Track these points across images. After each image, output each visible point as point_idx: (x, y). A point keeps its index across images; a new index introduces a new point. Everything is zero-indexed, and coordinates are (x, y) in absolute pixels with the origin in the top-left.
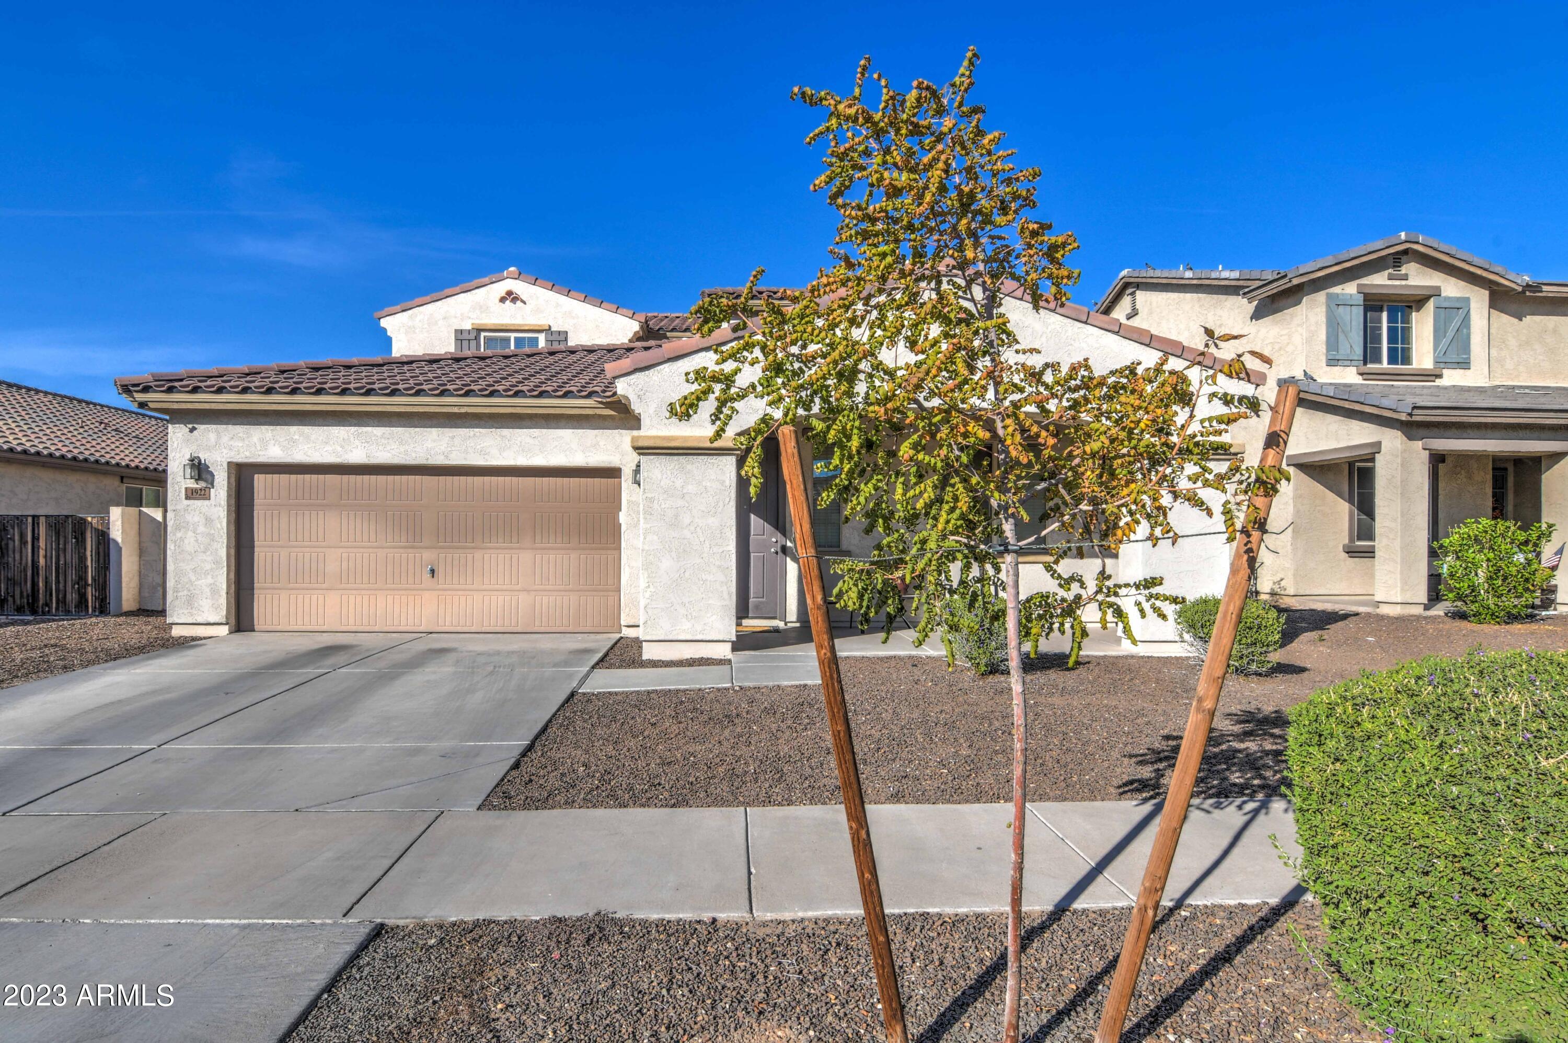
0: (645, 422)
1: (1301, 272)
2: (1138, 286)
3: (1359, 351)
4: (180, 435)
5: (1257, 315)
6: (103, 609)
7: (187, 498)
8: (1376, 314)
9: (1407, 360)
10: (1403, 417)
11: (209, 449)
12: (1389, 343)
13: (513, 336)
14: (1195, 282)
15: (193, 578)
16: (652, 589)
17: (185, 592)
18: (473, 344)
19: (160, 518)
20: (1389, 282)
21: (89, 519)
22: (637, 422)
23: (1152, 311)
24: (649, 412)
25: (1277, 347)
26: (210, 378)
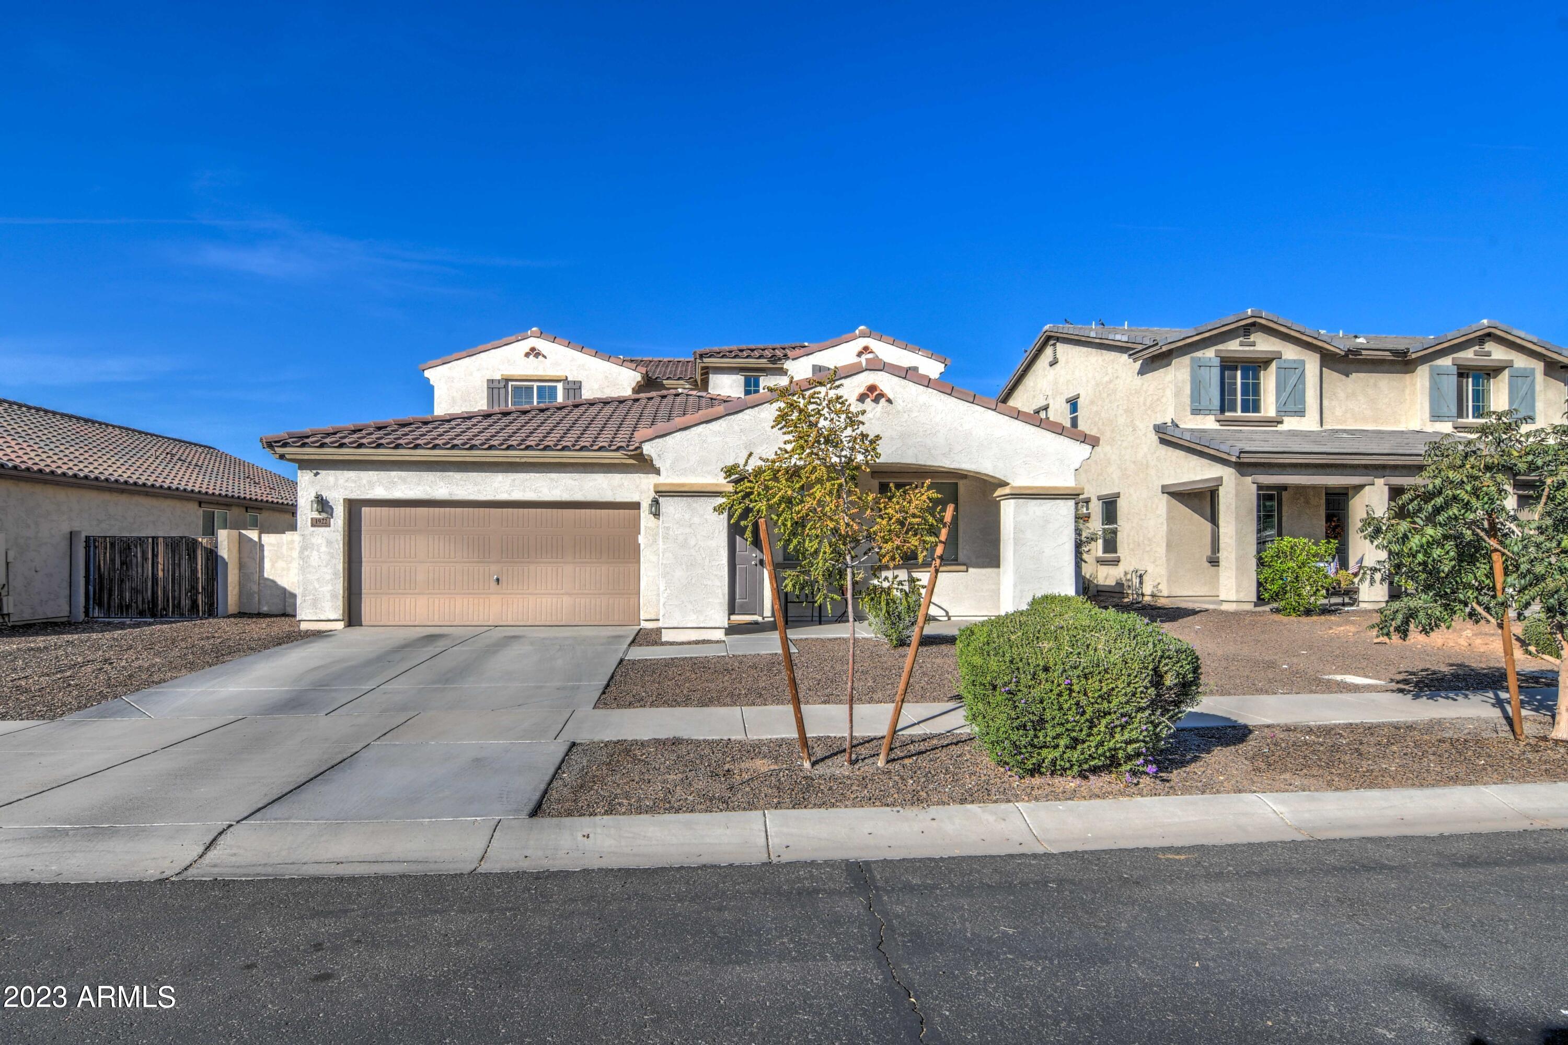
0: (663, 473)
1: (1169, 341)
2: (1058, 339)
3: (1216, 403)
4: (307, 478)
5: (1142, 372)
6: (211, 612)
7: (313, 526)
8: (1233, 372)
9: (1257, 409)
10: (1234, 459)
11: (329, 488)
12: (1242, 395)
13: (535, 385)
14: (1097, 341)
15: (317, 586)
16: (668, 591)
17: (311, 597)
18: (503, 391)
19: (256, 539)
20: (1241, 348)
21: (200, 540)
22: (657, 472)
23: (1067, 362)
24: (668, 466)
25: (1155, 398)
26: (328, 435)
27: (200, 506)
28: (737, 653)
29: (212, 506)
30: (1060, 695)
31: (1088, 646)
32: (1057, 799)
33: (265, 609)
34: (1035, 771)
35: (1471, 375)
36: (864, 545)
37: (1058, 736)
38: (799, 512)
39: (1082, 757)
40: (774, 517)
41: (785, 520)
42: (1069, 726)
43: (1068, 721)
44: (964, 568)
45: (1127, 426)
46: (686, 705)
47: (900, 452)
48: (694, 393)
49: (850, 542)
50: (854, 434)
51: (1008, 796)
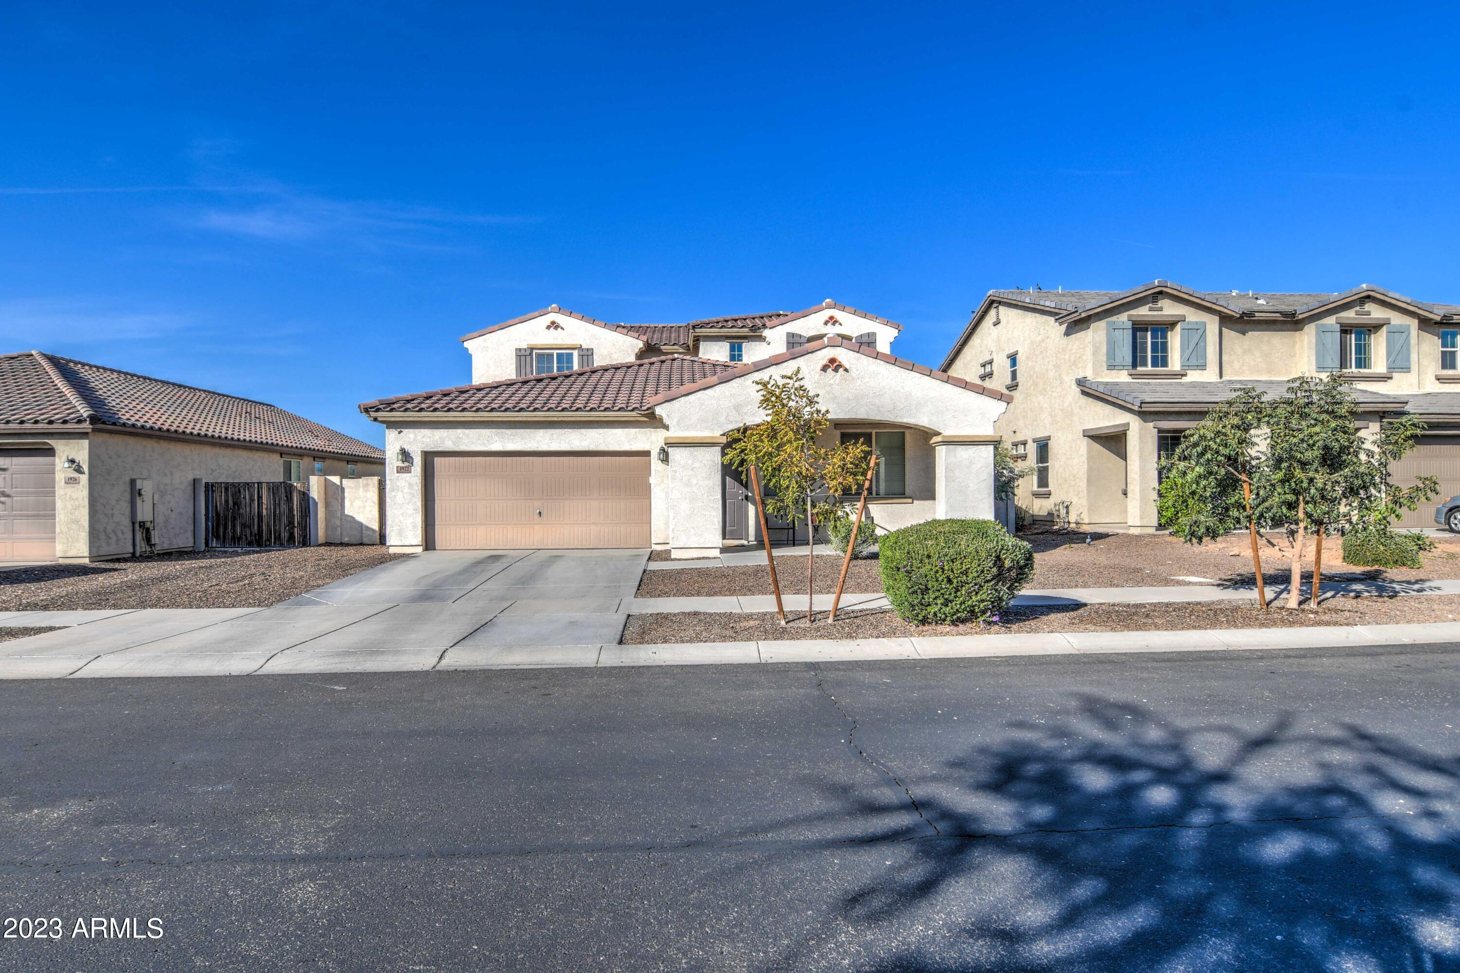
0: (671, 428)
1: (1087, 309)
2: (1000, 303)
3: (1129, 360)
4: (393, 435)
5: (1067, 333)
6: (305, 542)
7: (398, 472)
8: (1144, 334)
9: (1165, 364)
10: (1136, 408)
11: (410, 443)
12: (1152, 353)
13: (555, 352)
14: (1031, 306)
15: (402, 519)
17: (397, 528)
18: (528, 358)
19: (338, 483)
20: (1150, 313)
21: (295, 484)
22: (667, 428)
23: (1008, 323)
24: (675, 423)
25: (1078, 355)
26: (409, 401)
27: (281, 457)
28: (730, 565)
29: (290, 456)
30: (937, 572)
31: (955, 543)
32: (936, 636)
33: (346, 540)
34: (924, 621)
35: (1353, 331)
36: (819, 482)
37: (936, 598)
38: (776, 462)
39: (952, 611)
40: (761, 465)
41: (768, 467)
42: (942, 591)
43: (942, 588)
44: (910, 500)
45: (1056, 380)
46: (699, 596)
47: (855, 410)
48: (688, 357)
49: (810, 481)
50: (812, 410)
51: (905, 634)
